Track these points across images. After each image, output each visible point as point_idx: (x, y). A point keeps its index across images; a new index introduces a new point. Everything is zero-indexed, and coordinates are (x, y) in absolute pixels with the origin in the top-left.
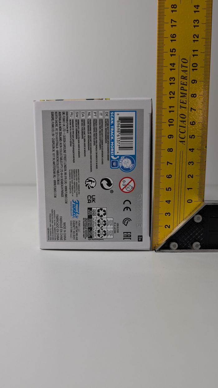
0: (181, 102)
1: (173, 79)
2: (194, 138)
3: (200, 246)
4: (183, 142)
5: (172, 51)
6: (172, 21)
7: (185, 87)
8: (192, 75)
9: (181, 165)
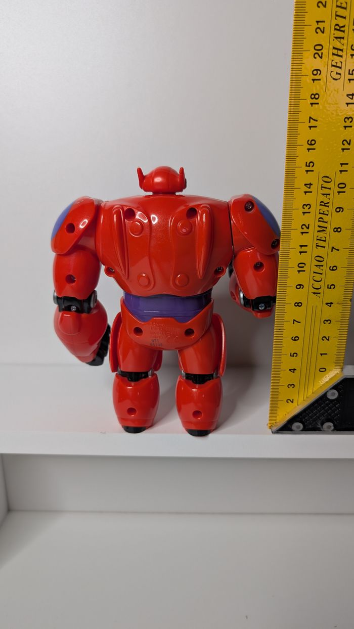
0: (317, 240)
1: (308, 206)
2: (334, 288)
3: (333, 428)
4: (317, 293)
5: (308, 165)
6: (311, 120)
7: (326, 218)
8: (337, 200)
9: (313, 323)
